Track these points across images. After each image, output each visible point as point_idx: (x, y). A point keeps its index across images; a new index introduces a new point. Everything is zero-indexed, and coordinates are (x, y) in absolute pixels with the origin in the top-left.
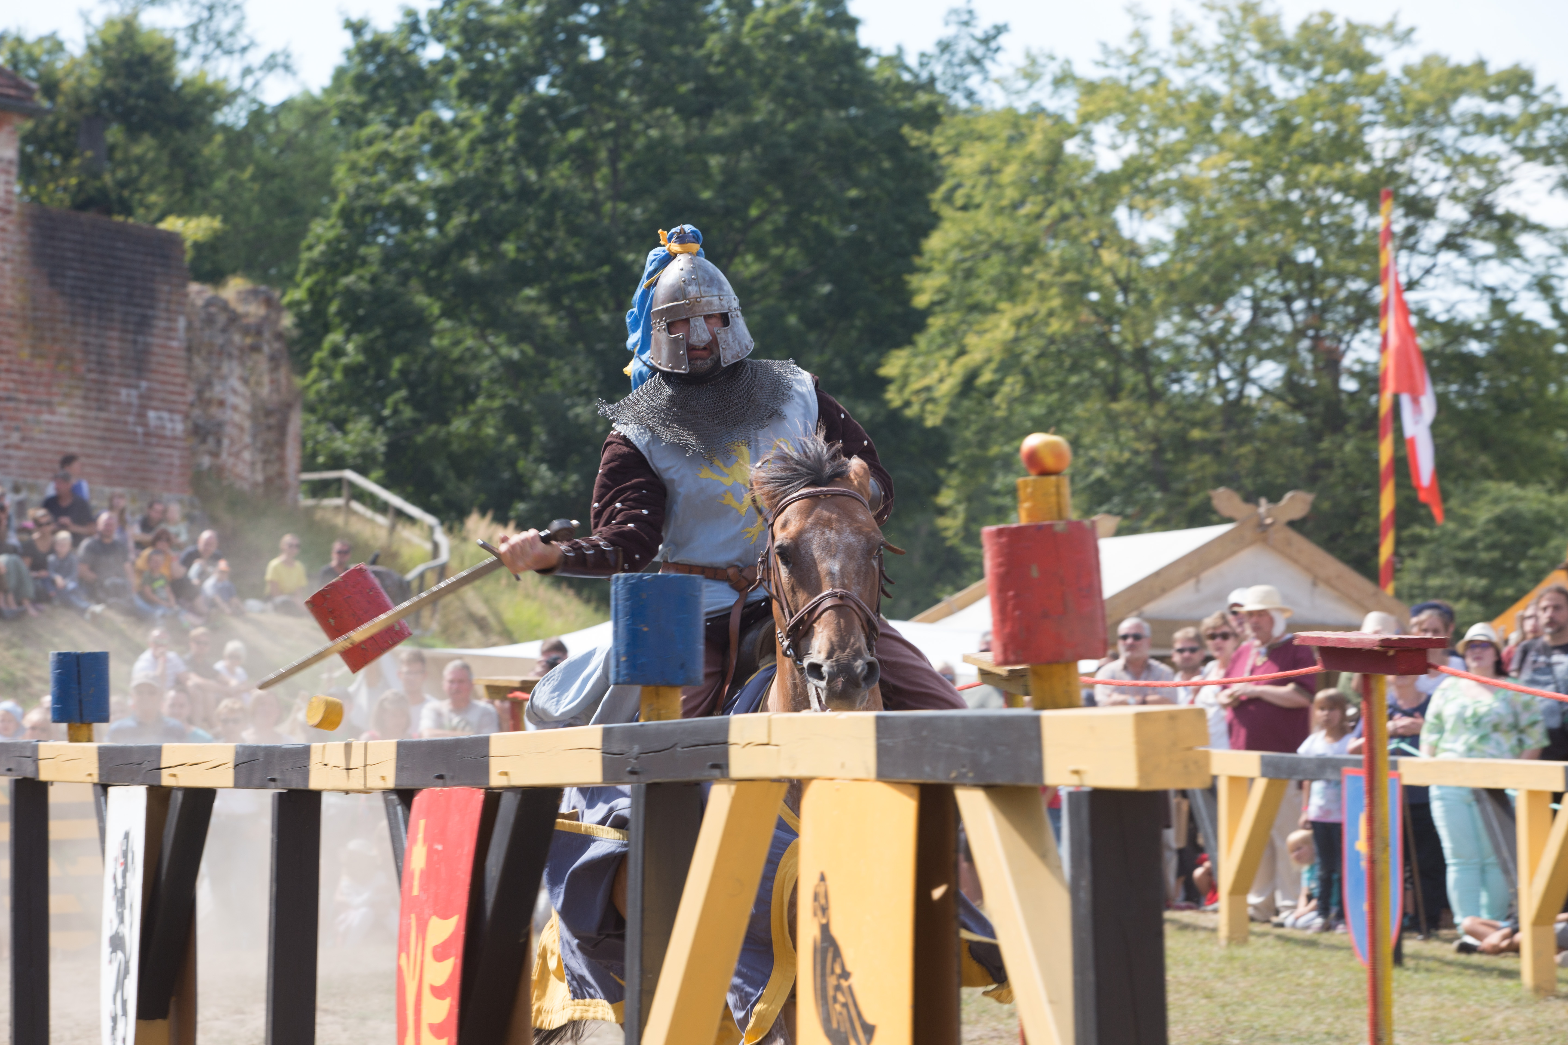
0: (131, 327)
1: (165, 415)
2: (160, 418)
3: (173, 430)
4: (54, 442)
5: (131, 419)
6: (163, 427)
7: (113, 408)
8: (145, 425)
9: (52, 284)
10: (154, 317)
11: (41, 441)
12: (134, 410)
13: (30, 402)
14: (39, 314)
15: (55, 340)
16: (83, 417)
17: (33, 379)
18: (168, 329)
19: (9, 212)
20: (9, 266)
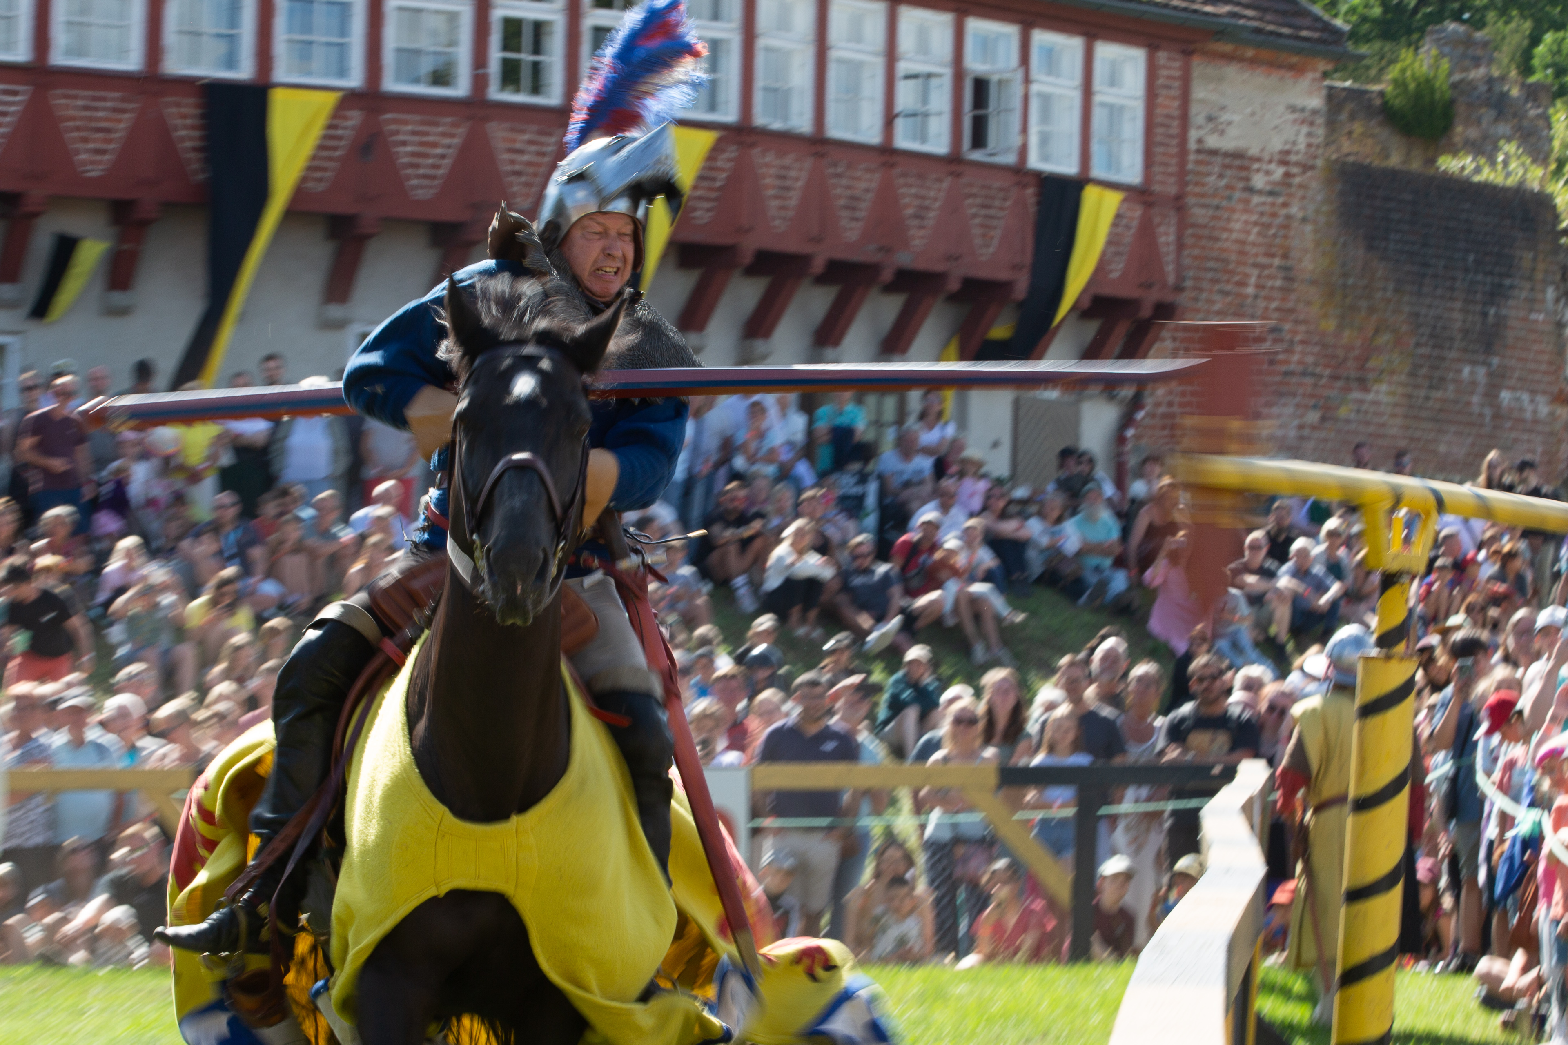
0: (1479, 297)
1: (1525, 397)
2: (1518, 399)
3: (1535, 412)
4: (1368, 423)
5: (1476, 399)
6: (1522, 410)
7: (1451, 387)
8: (1498, 407)
9: (1370, 248)
10: (1512, 287)
11: (1348, 421)
12: (1481, 389)
13: (1335, 378)
14: (1351, 281)
15: (1371, 310)
16: (1409, 396)
17: (1341, 353)
18: (1531, 301)
19: (1312, 168)
20: (1309, 228)
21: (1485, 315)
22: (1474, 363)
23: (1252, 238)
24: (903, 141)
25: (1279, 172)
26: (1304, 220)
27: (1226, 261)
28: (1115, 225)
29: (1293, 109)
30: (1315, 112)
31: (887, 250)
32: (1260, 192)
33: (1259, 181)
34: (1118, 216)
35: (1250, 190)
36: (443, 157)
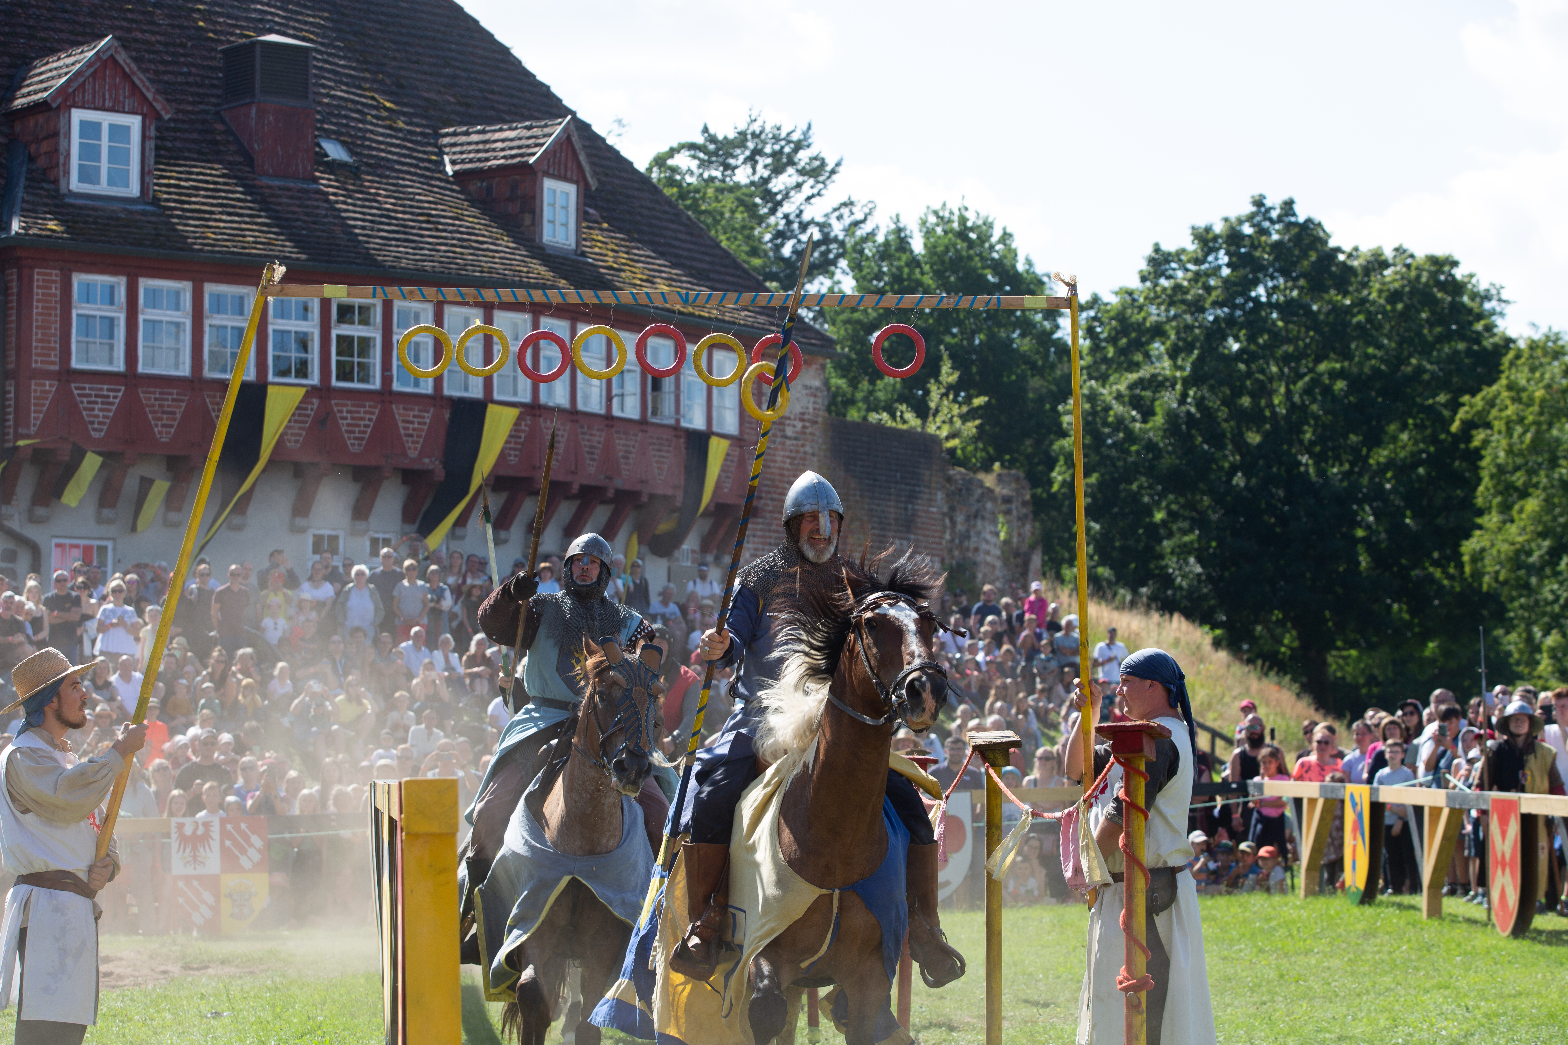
0: (903, 499)
10: (920, 492)
18: (930, 500)
19: (816, 423)
20: (815, 459)
21: (906, 509)
22: (901, 538)
23: (787, 466)
24: (616, 412)
25: (799, 425)
26: (813, 454)
27: (772, 480)
28: (726, 460)
29: (806, 387)
30: (817, 389)
31: (609, 478)
32: (790, 438)
33: (789, 432)
34: (728, 455)
35: (785, 437)
36: (367, 426)
